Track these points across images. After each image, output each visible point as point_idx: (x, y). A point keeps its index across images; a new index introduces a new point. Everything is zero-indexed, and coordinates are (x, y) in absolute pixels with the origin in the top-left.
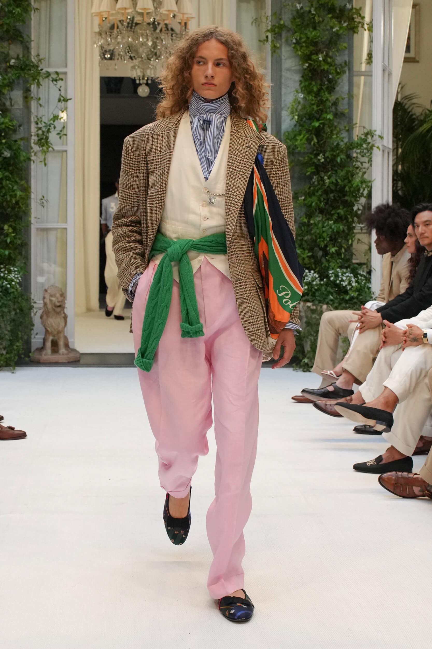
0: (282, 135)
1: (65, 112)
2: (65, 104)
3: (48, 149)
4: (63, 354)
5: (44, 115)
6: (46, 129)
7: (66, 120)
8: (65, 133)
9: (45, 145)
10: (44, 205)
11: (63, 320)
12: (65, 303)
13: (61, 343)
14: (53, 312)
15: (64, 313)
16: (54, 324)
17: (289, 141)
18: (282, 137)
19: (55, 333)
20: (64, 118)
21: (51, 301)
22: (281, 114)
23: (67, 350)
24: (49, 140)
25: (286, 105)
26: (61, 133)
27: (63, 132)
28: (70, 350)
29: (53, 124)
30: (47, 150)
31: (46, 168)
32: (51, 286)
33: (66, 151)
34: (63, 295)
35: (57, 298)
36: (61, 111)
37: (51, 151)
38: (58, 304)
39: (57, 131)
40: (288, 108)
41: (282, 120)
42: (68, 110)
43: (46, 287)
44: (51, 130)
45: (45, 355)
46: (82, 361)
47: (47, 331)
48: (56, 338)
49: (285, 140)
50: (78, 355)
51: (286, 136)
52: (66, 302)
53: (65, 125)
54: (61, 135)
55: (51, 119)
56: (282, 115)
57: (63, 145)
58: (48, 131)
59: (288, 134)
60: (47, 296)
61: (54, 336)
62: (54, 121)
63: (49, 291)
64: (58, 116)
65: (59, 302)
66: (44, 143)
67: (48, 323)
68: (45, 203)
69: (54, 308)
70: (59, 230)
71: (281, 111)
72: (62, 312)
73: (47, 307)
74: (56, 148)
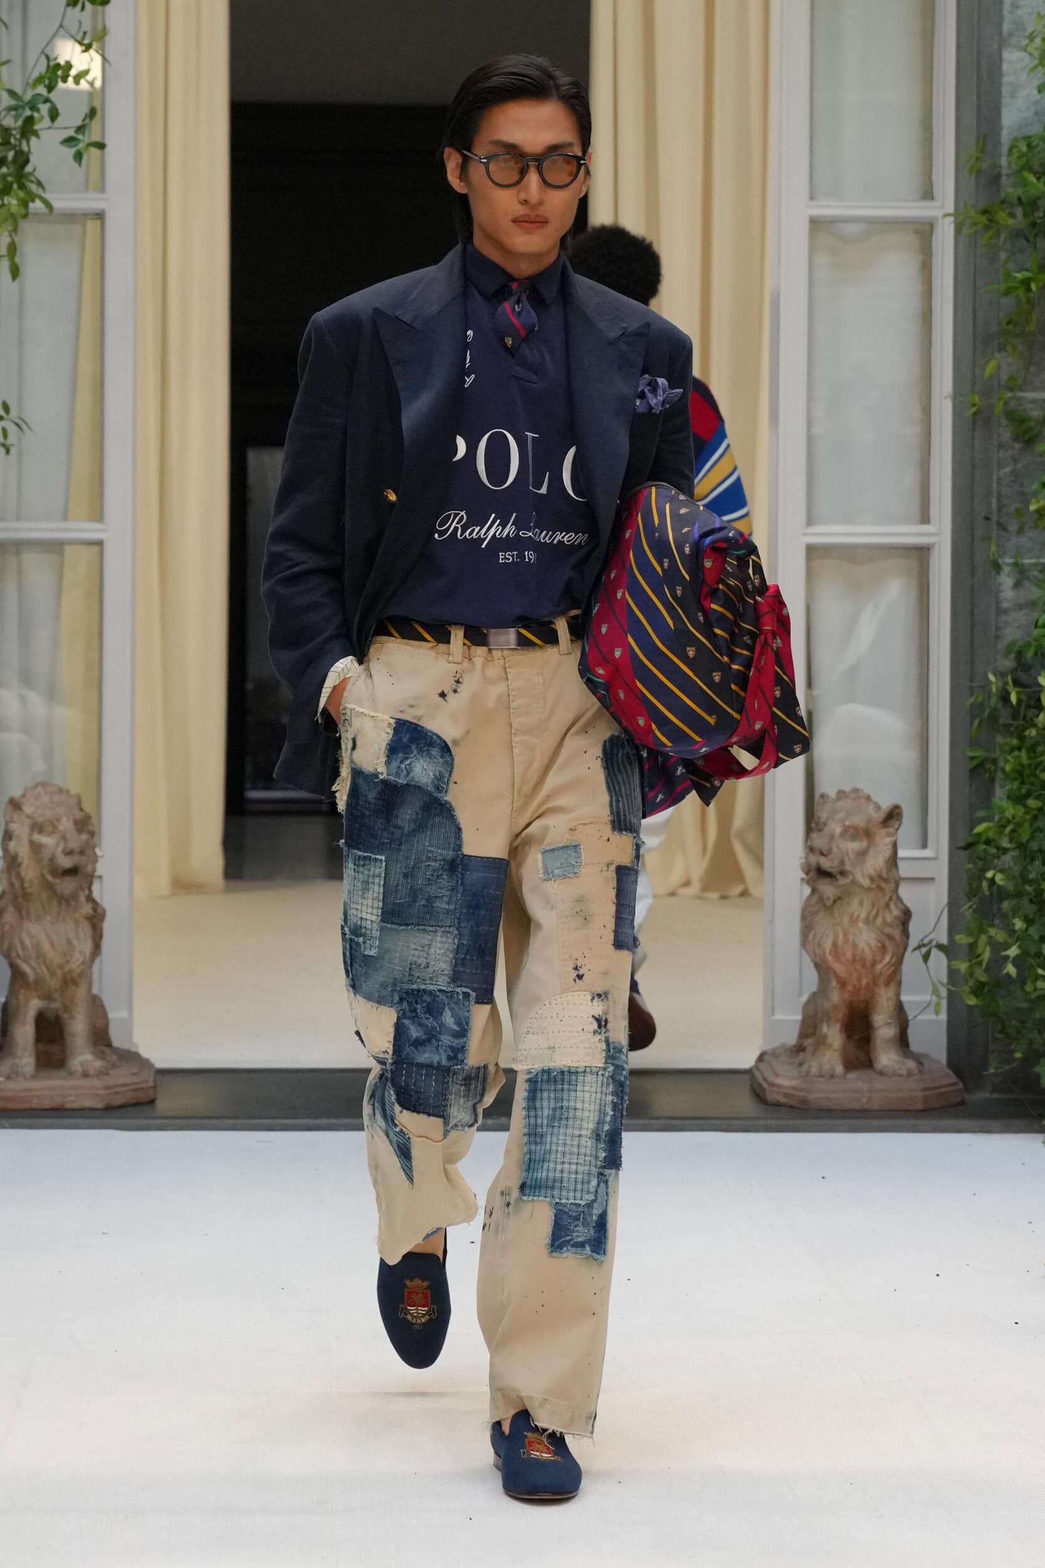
0: (1005, 150)
1: (95, 45)
2: (94, 15)
3: (26, 206)
4: (86, 1075)
5: (8, 62)
6: (16, 121)
7: (98, 84)
8: (95, 137)
9: (15, 186)
10: (8, 442)
11: (86, 930)
12: (95, 859)
13: (78, 1027)
14: (44, 896)
15: (90, 899)
16: (46, 947)
17: (1032, 178)
18: (1004, 161)
19: (54, 983)
20: (89, 77)
21: (36, 848)
22: (1001, 60)
23: (100, 1055)
24: (29, 168)
25: (1019, 25)
26: (80, 137)
27: (87, 133)
28: (114, 1058)
29: (47, 100)
30: (23, 211)
31: (17, 281)
32: (36, 786)
33: (100, 216)
34: (86, 825)
35: (64, 838)
36: (81, 43)
37: (35, 214)
38: (66, 863)
39: (65, 128)
40: (1031, 38)
41: (1005, 90)
42: (108, 39)
43: (17, 793)
44: (36, 127)
45: (8, 1078)
46: (163, 1104)
47: (17, 974)
48: (56, 1005)
49: (1019, 172)
50: (148, 1079)
51: (1022, 156)
52: (98, 852)
53: (97, 104)
54: (81, 146)
55: (39, 80)
56: (1005, 66)
57: (87, 188)
58: (28, 129)
59: (1029, 146)
60: (21, 829)
61: (48, 997)
62: (51, 88)
63: (28, 809)
64: (69, 66)
65: (69, 853)
66: (10, 179)
67: (22, 943)
68: (12, 439)
69: (49, 878)
70: (68, 549)
71: (1000, 55)
72: (82, 898)
73: (18, 875)
74: (56, 204)
